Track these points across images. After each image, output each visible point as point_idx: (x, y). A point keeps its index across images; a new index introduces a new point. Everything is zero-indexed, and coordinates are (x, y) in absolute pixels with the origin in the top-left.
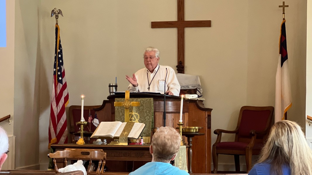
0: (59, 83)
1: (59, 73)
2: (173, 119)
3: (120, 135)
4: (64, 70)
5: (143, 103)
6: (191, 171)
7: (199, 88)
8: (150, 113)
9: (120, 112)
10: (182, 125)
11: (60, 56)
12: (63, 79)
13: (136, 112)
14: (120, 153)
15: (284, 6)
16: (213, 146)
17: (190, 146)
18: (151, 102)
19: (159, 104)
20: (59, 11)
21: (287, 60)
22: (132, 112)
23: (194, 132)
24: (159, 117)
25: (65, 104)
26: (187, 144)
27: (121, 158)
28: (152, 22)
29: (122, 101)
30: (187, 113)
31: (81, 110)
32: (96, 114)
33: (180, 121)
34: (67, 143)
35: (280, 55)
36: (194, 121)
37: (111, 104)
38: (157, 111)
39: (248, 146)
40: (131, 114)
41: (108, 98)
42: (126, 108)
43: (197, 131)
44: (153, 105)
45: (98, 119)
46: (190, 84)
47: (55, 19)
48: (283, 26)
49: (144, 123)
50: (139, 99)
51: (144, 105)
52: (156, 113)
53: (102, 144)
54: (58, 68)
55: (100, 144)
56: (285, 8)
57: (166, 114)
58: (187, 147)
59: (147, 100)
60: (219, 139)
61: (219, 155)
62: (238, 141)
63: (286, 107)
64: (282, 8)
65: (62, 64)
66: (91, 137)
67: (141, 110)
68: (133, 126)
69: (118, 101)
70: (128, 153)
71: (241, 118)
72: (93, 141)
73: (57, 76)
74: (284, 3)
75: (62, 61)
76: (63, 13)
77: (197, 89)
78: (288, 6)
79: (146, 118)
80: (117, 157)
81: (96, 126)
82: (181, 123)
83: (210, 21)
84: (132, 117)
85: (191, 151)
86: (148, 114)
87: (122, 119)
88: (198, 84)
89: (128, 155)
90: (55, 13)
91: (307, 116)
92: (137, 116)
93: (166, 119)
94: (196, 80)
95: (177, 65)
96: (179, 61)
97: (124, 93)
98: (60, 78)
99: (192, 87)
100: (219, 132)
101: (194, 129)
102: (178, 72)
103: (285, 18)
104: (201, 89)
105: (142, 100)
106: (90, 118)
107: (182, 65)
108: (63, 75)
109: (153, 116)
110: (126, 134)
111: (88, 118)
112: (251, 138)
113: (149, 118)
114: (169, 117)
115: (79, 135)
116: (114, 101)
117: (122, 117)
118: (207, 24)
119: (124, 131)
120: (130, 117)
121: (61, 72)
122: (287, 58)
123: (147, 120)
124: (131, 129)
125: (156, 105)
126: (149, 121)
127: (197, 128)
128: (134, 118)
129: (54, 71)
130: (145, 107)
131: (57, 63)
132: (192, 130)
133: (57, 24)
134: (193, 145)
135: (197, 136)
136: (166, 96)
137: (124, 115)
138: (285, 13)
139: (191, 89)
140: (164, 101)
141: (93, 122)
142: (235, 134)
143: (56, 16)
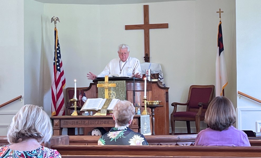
0: (58, 71)
1: (58, 64)
2: (141, 96)
3: (102, 109)
4: (62, 62)
5: (119, 84)
6: (154, 133)
7: (160, 73)
8: (124, 91)
9: (102, 91)
10: (146, 100)
11: (58, 51)
12: (61, 69)
13: (114, 91)
14: (101, 121)
15: (220, 12)
16: (171, 115)
17: (153, 115)
18: (124, 83)
19: (130, 85)
20: (57, 19)
21: (223, 51)
22: (110, 91)
23: (156, 104)
24: (130, 94)
25: (63, 87)
26: (151, 114)
27: (102, 125)
28: (126, 26)
29: (103, 83)
30: (151, 91)
31: (74, 91)
32: (85, 93)
33: (144, 97)
34: (65, 115)
35: (218, 47)
36: (156, 96)
37: (95, 86)
38: (129, 90)
39: (197, 115)
40: (109, 93)
41: (93, 81)
42: (106, 89)
43: (158, 104)
44: (125, 86)
45: (86, 97)
46: (154, 70)
47: (54, 24)
48: (220, 27)
49: (119, 99)
50: (115, 82)
51: (119, 86)
52: (128, 92)
53: (88, 115)
54: (57, 60)
55: (87, 115)
56: (221, 13)
57: (136, 92)
58: (150, 116)
59: (121, 82)
60: (175, 109)
61: (175, 121)
62: (189, 111)
63: (223, 85)
64: (219, 13)
65: (60, 57)
66: (81, 110)
67: (117, 89)
68: (111, 101)
69: (100, 83)
70: (107, 122)
71: (190, 94)
72: (82, 113)
73: (56, 66)
74: (220, 9)
75: (60, 55)
76: (59, 19)
77: (159, 73)
78: (223, 12)
79: (121, 95)
80: (99, 124)
81: (84, 102)
82: (146, 98)
83: (168, 24)
84: (110, 95)
85: (154, 118)
86: (122, 92)
87: (103, 96)
88: (160, 69)
89: (107, 123)
90: (54, 20)
91: (238, 91)
92: (114, 94)
93: (135, 96)
94: (158, 67)
95: (144, 56)
96: (146, 54)
97: (104, 78)
98: (59, 68)
99: (156, 72)
100: (175, 105)
101: (156, 103)
102: (145, 62)
103: (221, 21)
104: (162, 74)
105: (118, 82)
106: (80, 96)
107: (148, 56)
108: (61, 65)
109: (126, 94)
110: (106, 107)
111: (79, 96)
112: (199, 108)
113: (122, 95)
114: (138, 94)
115: (73, 109)
116: (98, 84)
117: (103, 95)
118: (165, 26)
119: (104, 105)
120: (109, 95)
121: (59, 63)
122: (223, 50)
123: (121, 97)
124: (110, 104)
125: (128, 86)
126: (123, 97)
127: (158, 101)
128: (112, 95)
129: (54, 63)
130: (120, 87)
131: (56, 56)
132: (154, 103)
133: (55, 28)
134: (155, 114)
135: (159, 108)
136: (135, 80)
137: (104, 93)
138: (221, 17)
139: (155, 74)
140: (133, 82)
141: (82, 99)
142: (187, 106)
143: (55, 22)
